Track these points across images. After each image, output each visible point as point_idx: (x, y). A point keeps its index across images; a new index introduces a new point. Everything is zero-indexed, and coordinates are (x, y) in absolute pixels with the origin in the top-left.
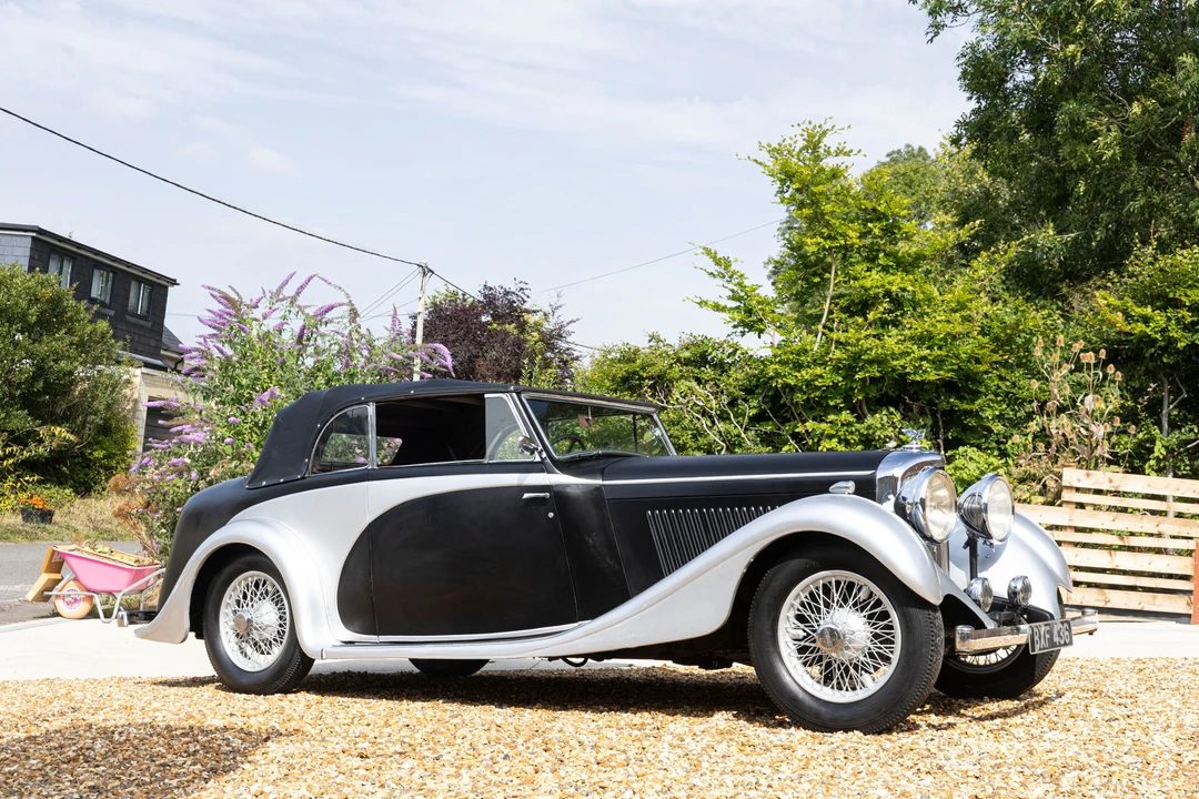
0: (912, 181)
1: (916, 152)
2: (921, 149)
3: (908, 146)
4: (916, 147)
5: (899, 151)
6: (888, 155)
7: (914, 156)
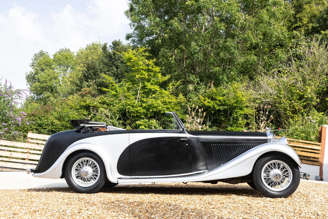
0: (68, 58)
1: (67, 50)
2: (69, 49)
3: (65, 48)
4: (67, 49)
5: (63, 49)
6: (60, 50)
7: (67, 51)
